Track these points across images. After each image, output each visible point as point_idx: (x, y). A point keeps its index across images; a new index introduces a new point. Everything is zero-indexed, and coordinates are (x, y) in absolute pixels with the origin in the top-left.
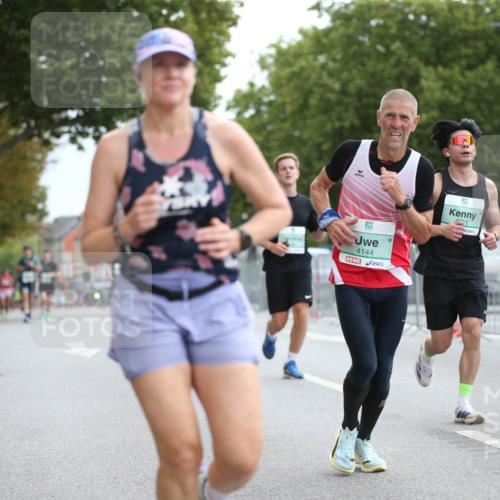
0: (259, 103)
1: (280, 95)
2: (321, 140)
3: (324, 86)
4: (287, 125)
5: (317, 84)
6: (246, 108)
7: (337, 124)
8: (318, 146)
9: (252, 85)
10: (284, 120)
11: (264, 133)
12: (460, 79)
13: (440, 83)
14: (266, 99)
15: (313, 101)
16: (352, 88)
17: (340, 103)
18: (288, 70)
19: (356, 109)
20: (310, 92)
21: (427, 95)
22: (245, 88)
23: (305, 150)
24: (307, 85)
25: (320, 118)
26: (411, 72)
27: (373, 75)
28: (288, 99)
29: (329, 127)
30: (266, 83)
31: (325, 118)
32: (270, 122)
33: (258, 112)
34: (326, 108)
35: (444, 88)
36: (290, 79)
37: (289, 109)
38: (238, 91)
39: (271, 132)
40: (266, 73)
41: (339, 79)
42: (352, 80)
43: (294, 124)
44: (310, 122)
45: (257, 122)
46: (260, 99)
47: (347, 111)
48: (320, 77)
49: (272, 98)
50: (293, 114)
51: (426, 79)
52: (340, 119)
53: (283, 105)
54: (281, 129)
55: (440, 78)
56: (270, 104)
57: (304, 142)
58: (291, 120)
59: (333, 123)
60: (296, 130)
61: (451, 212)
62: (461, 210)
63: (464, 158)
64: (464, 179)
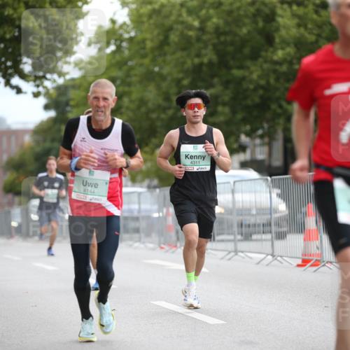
0: (120, 40)
1: (142, 32)
2: (181, 75)
3: (182, 23)
4: (147, 61)
5: (177, 22)
6: (108, 44)
7: (197, 61)
8: (178, 82)
9: (113, 22)
10: (144, 56)
11: (125, 68)
12: (315, 16)
13: (296, 21)
14: (126, 36)
15: (174, 37)
16: (210, 26)
17: (198, 39)
18: (149, 7)
19: (214, 46)
20: (170, 29)
21: (283, 32)
22: (107, 25)
23: (164, 85)
24: (168, 22)
25: (179, 54)
26: (267, 11)
27: (230, 13)
28: (148, 36)
29: (189, 64)
30: (127, 20)
31: (185, 54)
32: (130, 58)
33: (119, 48)
34: (186, 45)
35: (299, 25)
36: (150, 16)
37: (149, 44)
38: (100, 27)
39: (131, 68)
40: (126, 11)
41: (198, 17)
42: (209, 18)
43: (154, 60)
44: (169, 58)
45: (118, 57)
46: (121, 35)
47: (206, 47)
48: (180, 15)
49: (133, 34)
50: (153, 49)
51: (282, 17)
52: (198, 55)
53: (144, 41)
54: (141, 65)
55: (294, 15)
56: (131, 39)
57: (163, 78)
58: (150, 56)
59: (192, 60)
60: (155, 66)
61: (186, 157)
62: (193, 154)
63: (195, 120)
64: (197, 132)
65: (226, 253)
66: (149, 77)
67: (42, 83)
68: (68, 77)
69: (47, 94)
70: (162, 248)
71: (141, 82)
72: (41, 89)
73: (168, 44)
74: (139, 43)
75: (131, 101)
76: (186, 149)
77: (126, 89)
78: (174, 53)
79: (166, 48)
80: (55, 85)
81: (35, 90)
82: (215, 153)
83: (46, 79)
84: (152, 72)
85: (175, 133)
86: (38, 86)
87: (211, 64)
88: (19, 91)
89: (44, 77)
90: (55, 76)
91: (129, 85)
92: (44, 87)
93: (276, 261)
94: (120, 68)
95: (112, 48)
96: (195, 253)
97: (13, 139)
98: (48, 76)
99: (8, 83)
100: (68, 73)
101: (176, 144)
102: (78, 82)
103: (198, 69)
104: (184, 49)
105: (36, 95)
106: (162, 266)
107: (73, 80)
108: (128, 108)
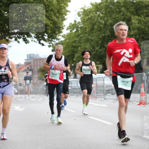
0: (77, 27)
1: (85, 25)
2: (98, 40)
3: (99, 22)
4: (86, 35)
5: (96, 22)
6: (73, 29)
7: (103, 35)
8: (97, 42)
9: (75, 21)
10: (86, 33)
11: (79, 37)
14: (80, 26)
15: (96, 27)
17: (104, 28)
18: (87, 17)
19: (110, 30)
20: (95, 24)
22: (73, 23)
23: (93, 43)
24: (93, 22)
25: (98, 32)
26: (128, 18)
27: (115, 18)
28: (87, 27)
29: (101, 36)
30: (80, 21)
31: (100, 32)
32: (81, 34)
33: (77, 30)
36: (88, 20)
37: (87, 30)
38: (71, 23)
39: (81, 37)
40: (80, 18)
41: (104, 20)
42: (108, 20)
43: (89, 35)
44: (94, 34)
45: (77, 33)
47: (107, 30)
48: (98, 19)
49: (82, 26)
51: (134, 20)
52: (104, 33)
54: (85, 36)
56: (81, 27)
57: (92, 41)
58: (88, 33)
59: (102, 35)
60: (90, 36)
61: (84, 70)
62: (86, 69)
63: (87, 58)
64: (87, 62)
65: (114, 100)
66: (87, 40)
67: (51, 42)
68: (60, 40)
69: (53, 46)
70: (92, 98)
71: (84, 42)
72: (51, 44)
73: (94, 29)
74: (84, 29)
75: (81, 49)
76: (84, 67)
77: (80, 44)
78: (95, 32)
79: (93, 31)
80: (55, 43)
81: (49, 45)
82: (92, 69)
83: (53, 41)
84: (89, 39)
85: (81, 63)
86: (50, 43)
87: (108, 36)
88: (43, 45)
89: (52, 40)
90: (55, 40)
91: (81, 43)
92: (52, 44)
93: (130, 103)
94: (78, 37)
95: (75, 30)
96: (86, 98)
97: (41, 61)
98: (53, 40)
99: (40, 43)
100: (60, 39)
101: (81, 66)
102: (63, 42)
103: (104, 38)
104: (99, 31)
105: (49, 46)
106: (92, 104)
107: (62, 41)
108: (80, 51)
